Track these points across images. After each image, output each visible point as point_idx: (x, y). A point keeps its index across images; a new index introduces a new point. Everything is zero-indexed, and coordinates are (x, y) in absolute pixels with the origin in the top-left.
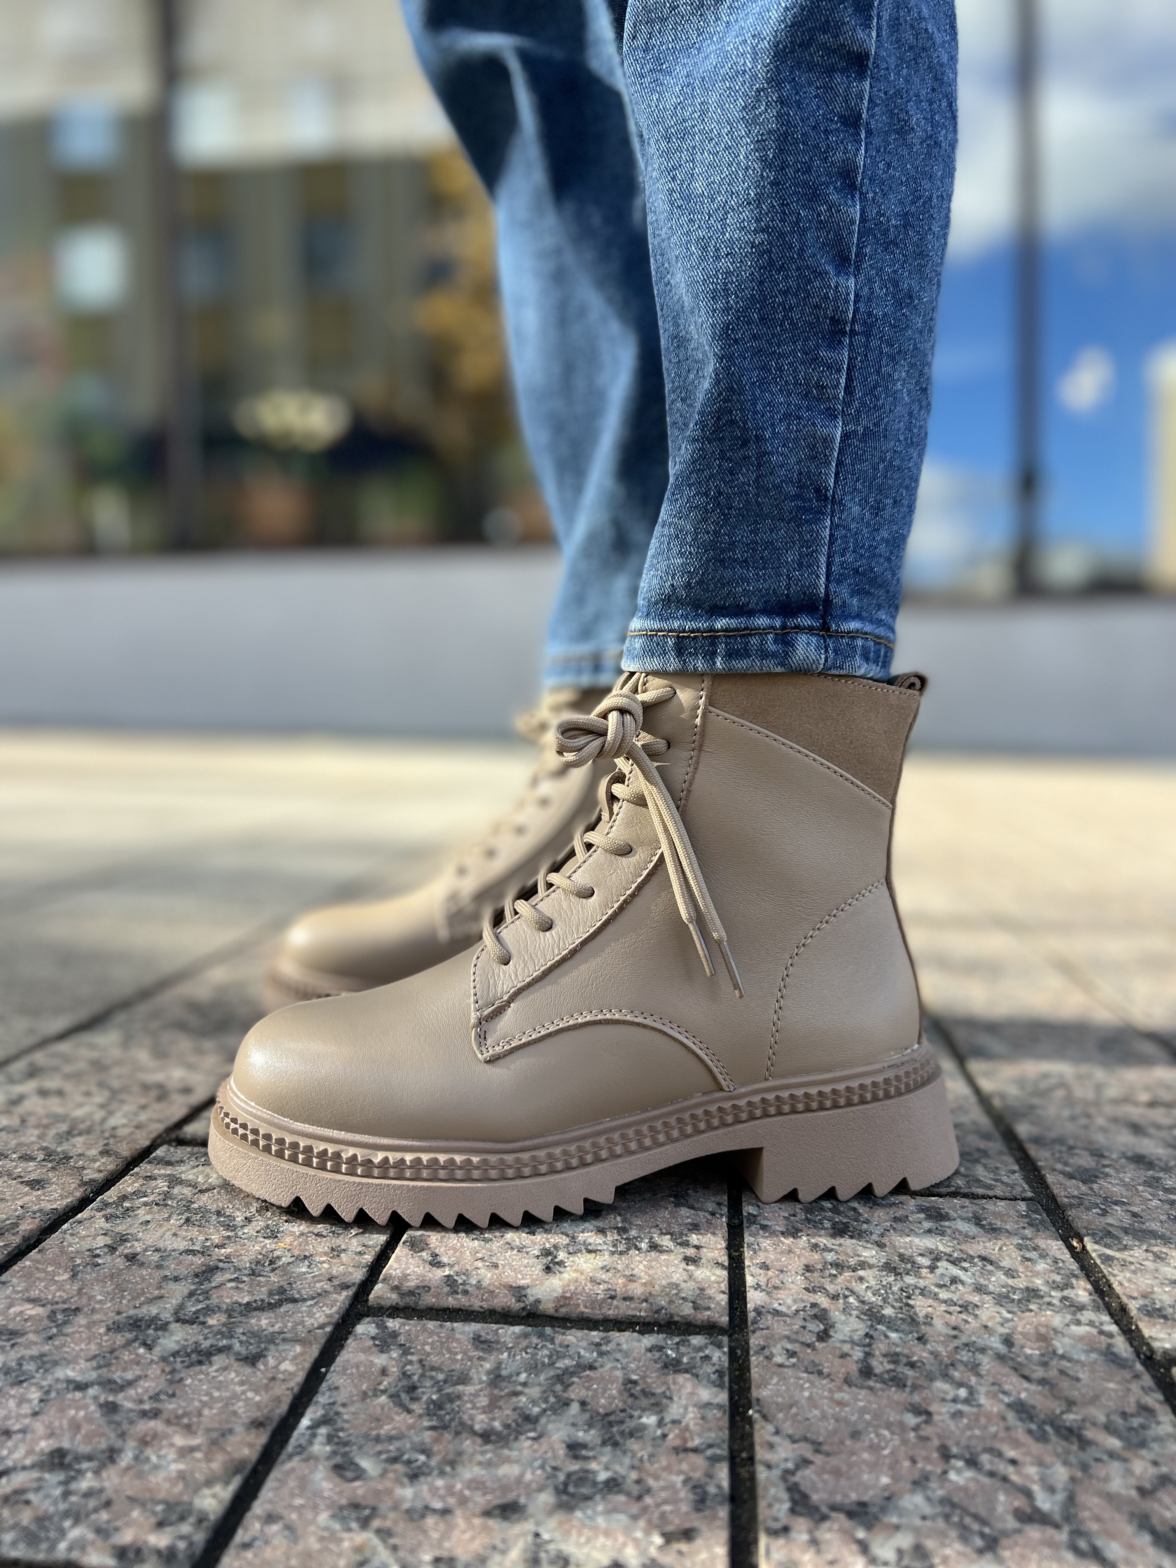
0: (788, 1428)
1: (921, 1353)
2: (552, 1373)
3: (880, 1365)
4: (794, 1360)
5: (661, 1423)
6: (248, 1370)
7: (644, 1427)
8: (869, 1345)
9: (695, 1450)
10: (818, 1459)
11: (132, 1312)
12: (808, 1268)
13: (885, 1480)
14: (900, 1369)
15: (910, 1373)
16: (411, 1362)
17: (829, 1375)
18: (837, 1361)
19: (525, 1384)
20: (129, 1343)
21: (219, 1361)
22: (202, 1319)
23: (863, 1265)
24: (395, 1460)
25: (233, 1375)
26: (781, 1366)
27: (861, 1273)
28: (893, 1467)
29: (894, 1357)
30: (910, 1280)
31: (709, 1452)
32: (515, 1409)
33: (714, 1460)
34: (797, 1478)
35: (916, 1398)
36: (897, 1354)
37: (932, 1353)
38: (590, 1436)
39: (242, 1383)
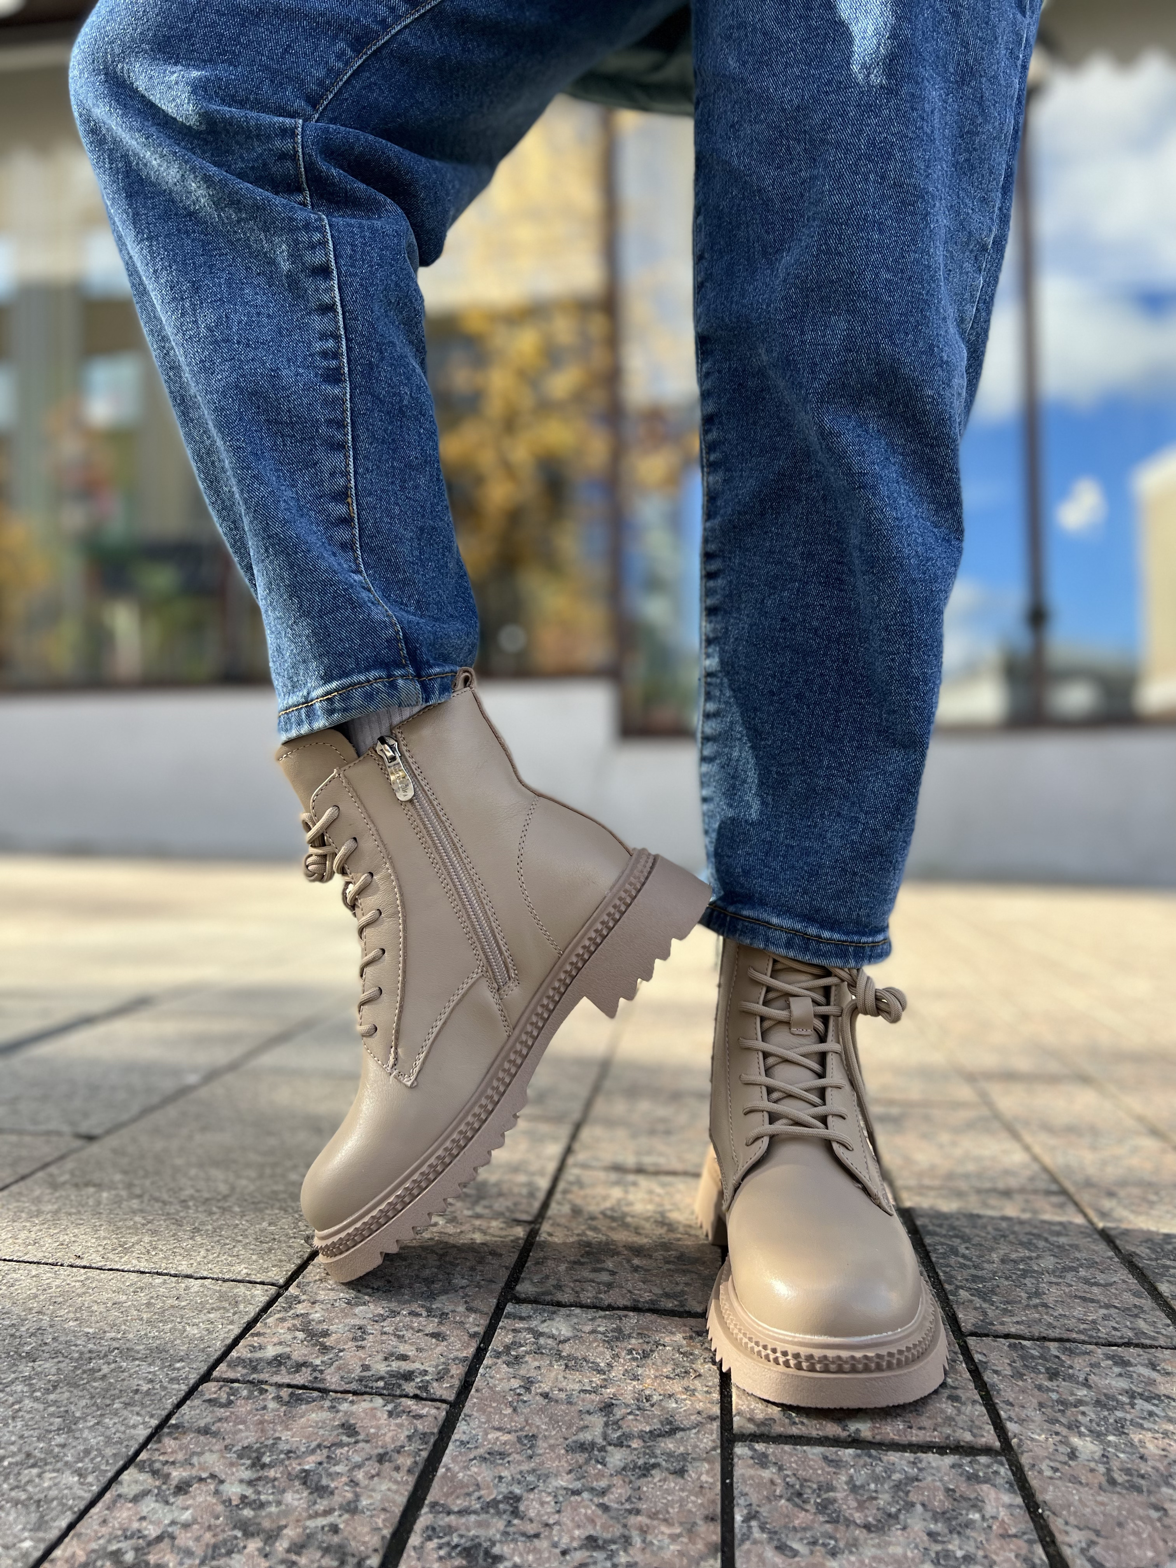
0: (1072, 1520)
1: (1144, 1468)
2: (892, 1484)
3: (1120, 1478)
4: (1058, 1474)
5: (983, 1518)
6: (682, 1481)
7: (972, 1522)
8: (1108, 1463)
9: (1015, 1536)
10: (1101, 1541)
11: (575, 1438)
12: (1041, 1405)
13: (1150, 1554)
14: (1135, 1479)
15: (1142, 1482)
16: (788, 1476)
17: (1087, 1485)
18: (1090, 1475)
19: (876, 1491)
20: (587, 1462)
21: (657, 1475)
22: (625, 1443)
23: (1080, 1402)
24: (814, 1543)
25: (672, 1485)
26: (1051, 1478)
27: (1082, 1408)
28: (1153, 1546)
29: (1128, 1471)
30: (1119, 1414)
31: (1026, 1537)
32: (878, 1509)
33: (1030, 1542)
34: (1092, 1552)
35: (1153, 1499)
36: (1129, 1469)
37: (1153, 1468)
38: (939, 1527)
39: (682, 1490)
